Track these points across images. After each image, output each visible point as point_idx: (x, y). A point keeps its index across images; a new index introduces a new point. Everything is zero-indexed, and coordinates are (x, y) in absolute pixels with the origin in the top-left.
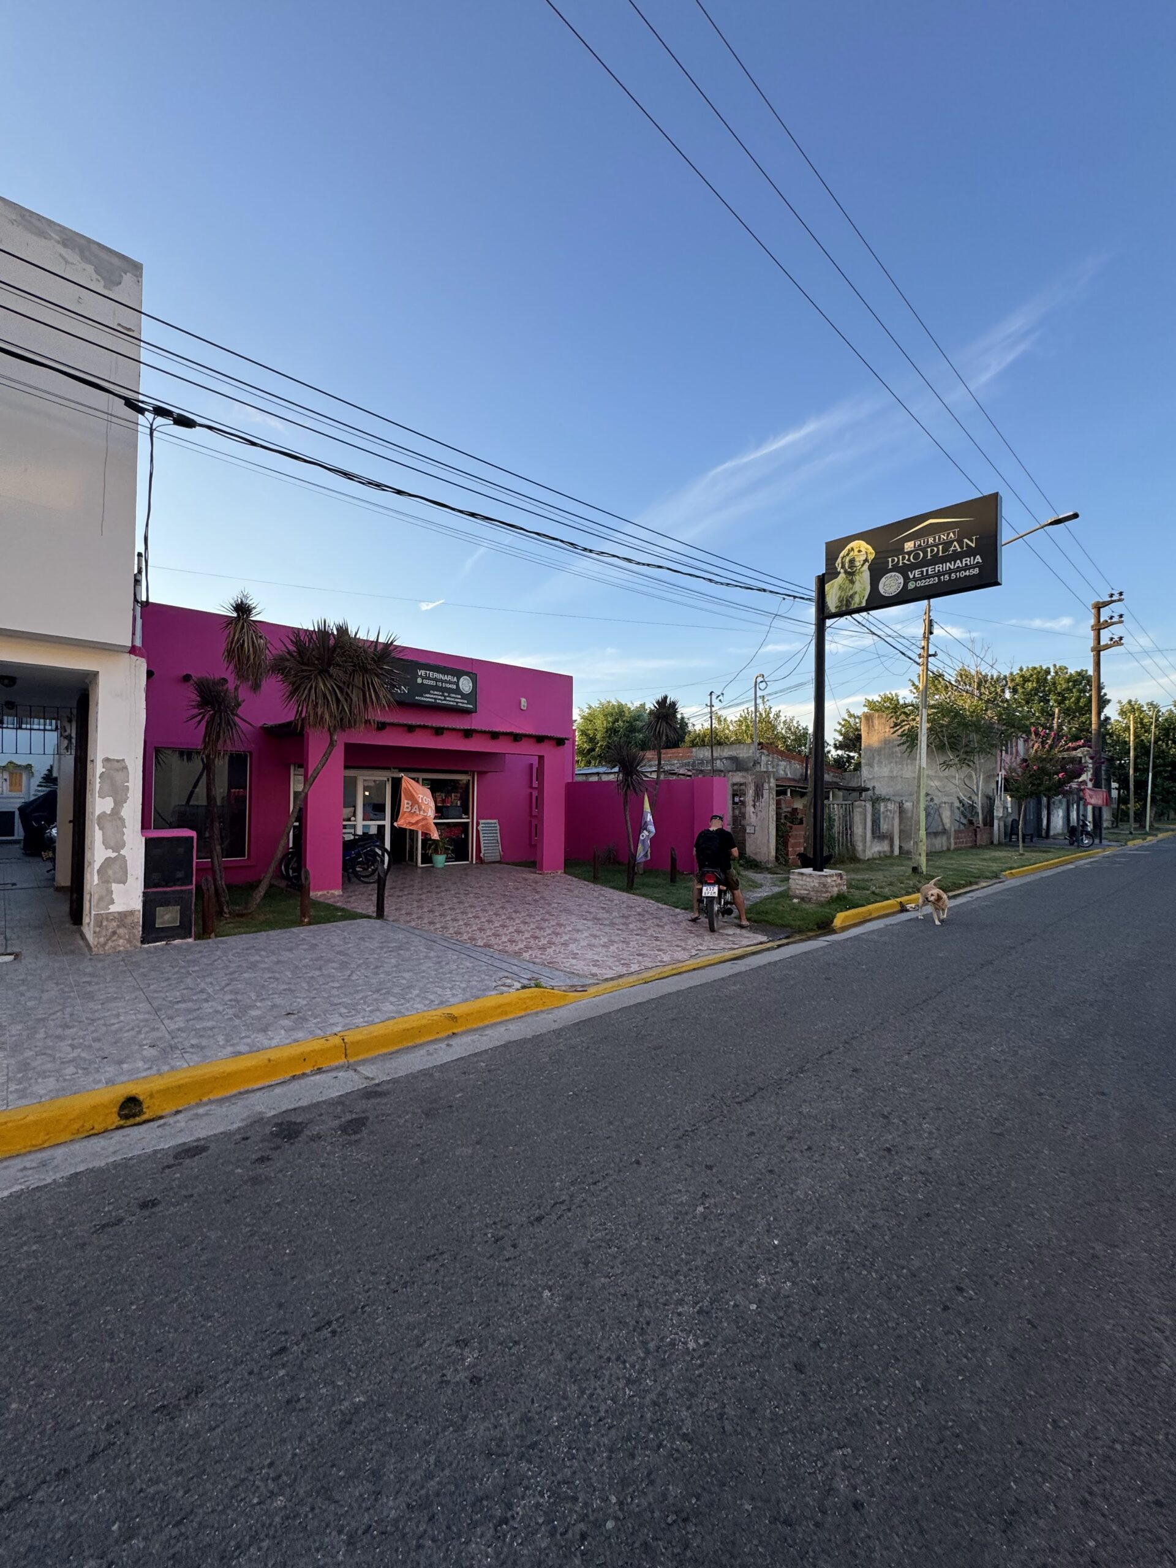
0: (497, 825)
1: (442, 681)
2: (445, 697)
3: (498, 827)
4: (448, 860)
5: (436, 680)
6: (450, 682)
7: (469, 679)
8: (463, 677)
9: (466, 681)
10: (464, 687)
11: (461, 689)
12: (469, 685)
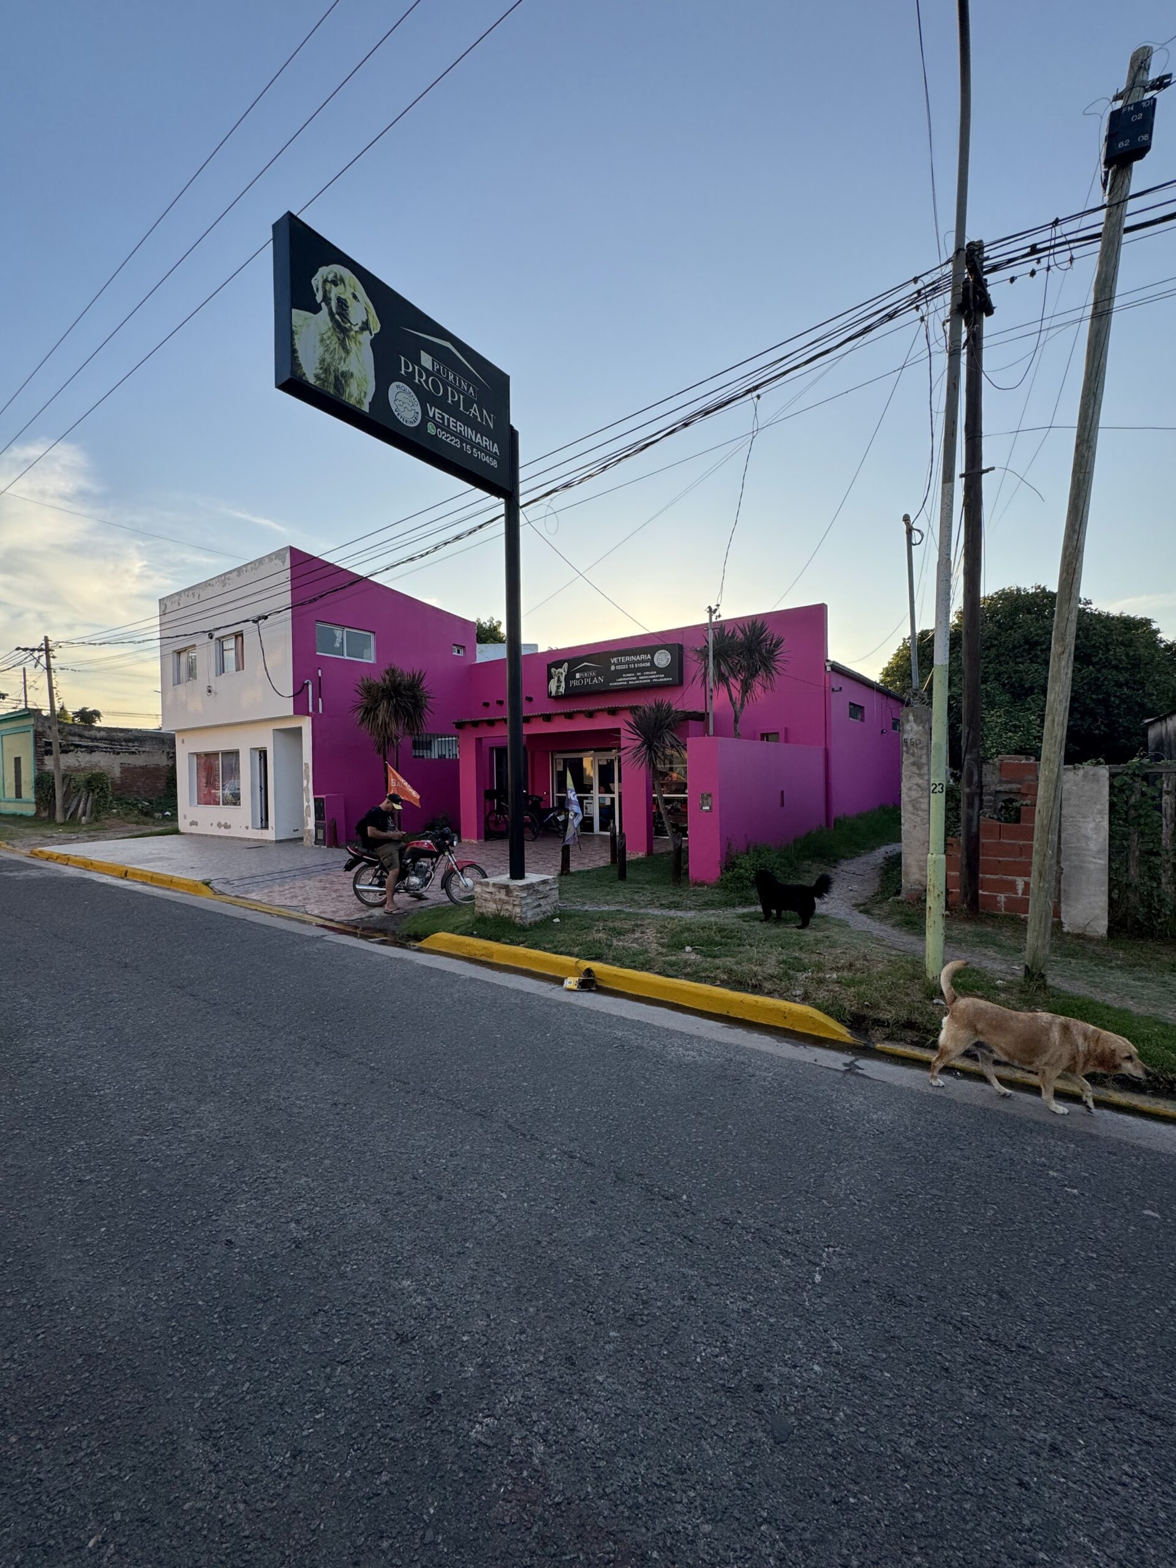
1: (634, 662)
2: (638, 676)
5: (628, 663)
6: (643, 661)
7: (666, 651)
8: (658, 652)
9: (663, 655)
10: (660, 662)
11: (657, 664)
12: (666, 658)
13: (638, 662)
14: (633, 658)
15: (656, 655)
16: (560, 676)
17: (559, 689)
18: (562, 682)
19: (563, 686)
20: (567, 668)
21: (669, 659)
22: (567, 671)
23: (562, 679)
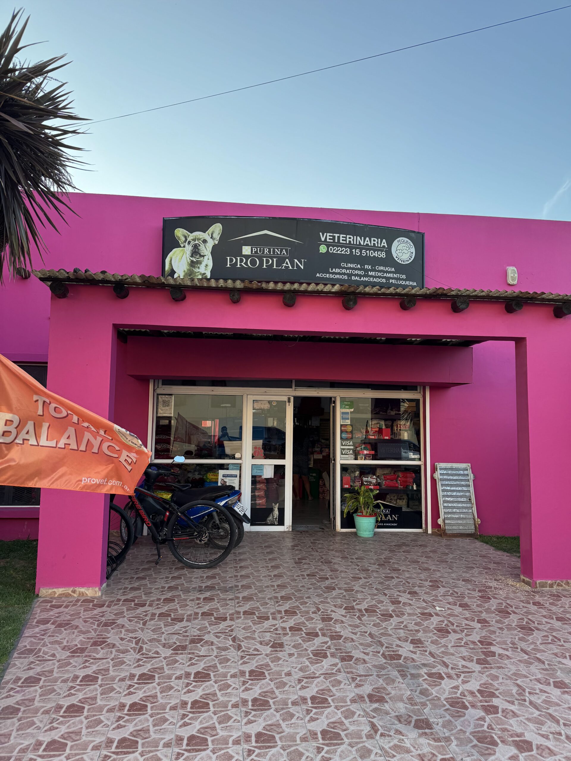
0: (469, 472)
1: (360, 247)
2: (367, 271)
3: (471, 477)
4: (380, 524)
5: (351, 246)
6: (375, 249)
7: (409, 241)
8: (398, 239)
9: (404, 245)
10: (400, 255)
11: (395, 258)
12: (409, 250)
13: (367, 248)
14: (359, 240)
15: (395, 243)
16: (199, 246)
17: (196, 270)
18: (203, 256)
19: (207, 265)
20: (219, 234)
21: (412, 253)
22: (218, 239)
23: (206, 251)
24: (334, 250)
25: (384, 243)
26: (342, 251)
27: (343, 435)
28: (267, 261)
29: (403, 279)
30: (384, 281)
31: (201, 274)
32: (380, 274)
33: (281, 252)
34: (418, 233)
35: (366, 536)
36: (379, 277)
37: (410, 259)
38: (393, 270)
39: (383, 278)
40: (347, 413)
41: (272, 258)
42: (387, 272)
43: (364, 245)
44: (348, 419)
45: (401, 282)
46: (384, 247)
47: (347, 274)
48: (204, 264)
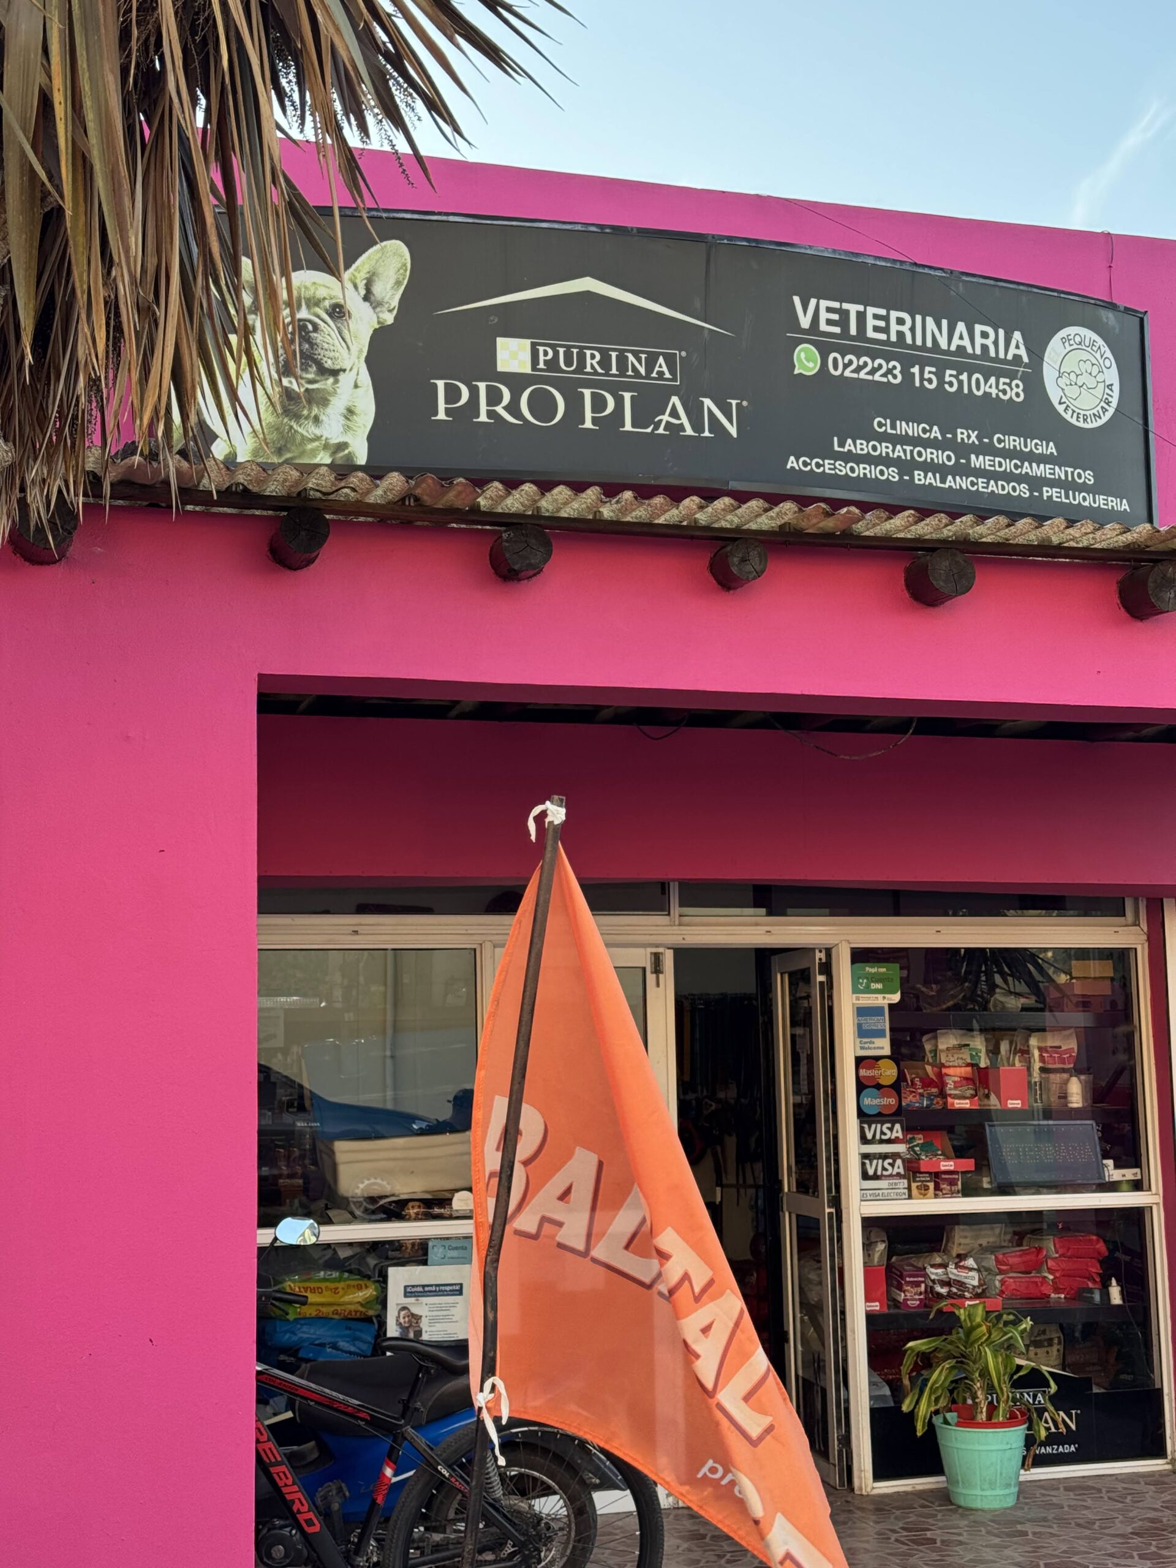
1: (941, 360)
2: (963, 450)
5: (904, 353)
6: (987, 366)
7: (1100, 342)
8: (1063, 333)
9: (1085, 356)
10: (1072, 392)
11: (1055, 402)
12: (1100, 378)
13: (961, 361)
14: (933, 331)
15: (1055, 349)
16: (316, 328)
17: (307, 429)
18: (335, 373)
19: (350, 412)
20: (398, 283)
21: (1110, 387)
22: (395, 303)
23: (344, 352)
24: (843, 365)
25: (1018, 347)
26: (873, 372)
27: (867, 1101)
28: (599, 404)
29: (1083, 488)
30: (1023, 490)
31: (326, 446)
32: (1008, 465)
33: (650, 364)
34: (1127, 310)
35: (996, 1505)
36: (1008, 477)
37: (1105, 410)
38: (1052, 449)
39: (1021, 479)
40: (876, 1011)
41: (615, 389)
42: (1031, 457)
43: (947, 352)
44: (880, 1034)
45: (1079, 497)
46: (1017, 358)
47: (897, 463)
48: (337, 405)
